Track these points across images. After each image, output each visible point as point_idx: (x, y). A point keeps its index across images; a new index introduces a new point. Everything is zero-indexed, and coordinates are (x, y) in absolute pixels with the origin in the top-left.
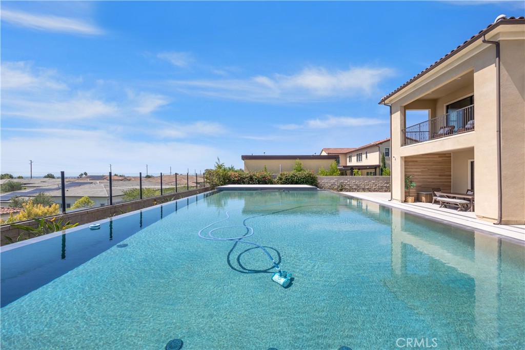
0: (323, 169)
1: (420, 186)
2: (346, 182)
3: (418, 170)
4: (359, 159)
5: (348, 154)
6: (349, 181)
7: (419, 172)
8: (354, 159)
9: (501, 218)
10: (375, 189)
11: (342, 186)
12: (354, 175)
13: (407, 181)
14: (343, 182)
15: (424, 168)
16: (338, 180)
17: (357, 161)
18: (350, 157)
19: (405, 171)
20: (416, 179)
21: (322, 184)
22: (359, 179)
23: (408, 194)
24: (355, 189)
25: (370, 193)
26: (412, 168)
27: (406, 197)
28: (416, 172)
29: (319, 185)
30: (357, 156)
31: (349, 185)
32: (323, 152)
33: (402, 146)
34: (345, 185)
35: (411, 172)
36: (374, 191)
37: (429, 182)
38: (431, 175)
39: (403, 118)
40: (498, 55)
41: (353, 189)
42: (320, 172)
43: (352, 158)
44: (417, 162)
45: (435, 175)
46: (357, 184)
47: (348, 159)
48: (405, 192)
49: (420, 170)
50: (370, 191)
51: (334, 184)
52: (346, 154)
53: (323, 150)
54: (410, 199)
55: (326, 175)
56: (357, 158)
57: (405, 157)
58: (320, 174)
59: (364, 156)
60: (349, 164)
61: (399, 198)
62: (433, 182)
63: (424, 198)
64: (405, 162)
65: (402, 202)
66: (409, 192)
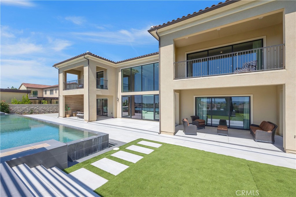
0: (16, 100)
1: (73, 109)
2: (36, 108)
3: (72, 102)
4: (51, 93)
5: (44, 89)
6: (38, 107)
7: (73, 103)
8: (48, 92)
9: (89, 120)
10: (56, 111)
11: (32, 111)
12: (43, 103)
13: (66, 107)
14: (34, 108)
15: (75, 101)
16: (29, 107)
17: (50, 94)
18: (46, 91)
19: (65, 103)
20: (71, 106)
21: (14, 110)
22: (46, 106)
23: (67, 113)
24: (43, 112)
25: (53, 114)
26: (70, 101)
27: (65, 115)
28: (72, 103)
29: (10, 111)
30: (50, 91)
31: (38, 110)
32: (23, 86)
33: (63, 90)
34: (35, 110)
35: (69, 103)
36: (56, 113)
37: (78, 107)
38: (78, 104)
39: (64, 77)
40: (89, 64)
41: (41, 112)
42: (12, 101)
43: (47, 92)
44: (72, 98)
45: (80, 104)
46: (44, 109)
47: (44, 92)
48: (65, 113)
49: (73, 102)
50: (53, 113)
51: (26, 109)
52: (43, 89)
53: (22, 84)
54: (67, 116)
55: (19, 104)
56: (50, 92)
57: (65, 96)
58: (13, 103)
59: (54, 91)
60: (45, 96)
61: (62, 116)
62: (79, 107)
63: (74, 115)
64: (65, 98)
65: (63, 117)
66: (67, 112)
